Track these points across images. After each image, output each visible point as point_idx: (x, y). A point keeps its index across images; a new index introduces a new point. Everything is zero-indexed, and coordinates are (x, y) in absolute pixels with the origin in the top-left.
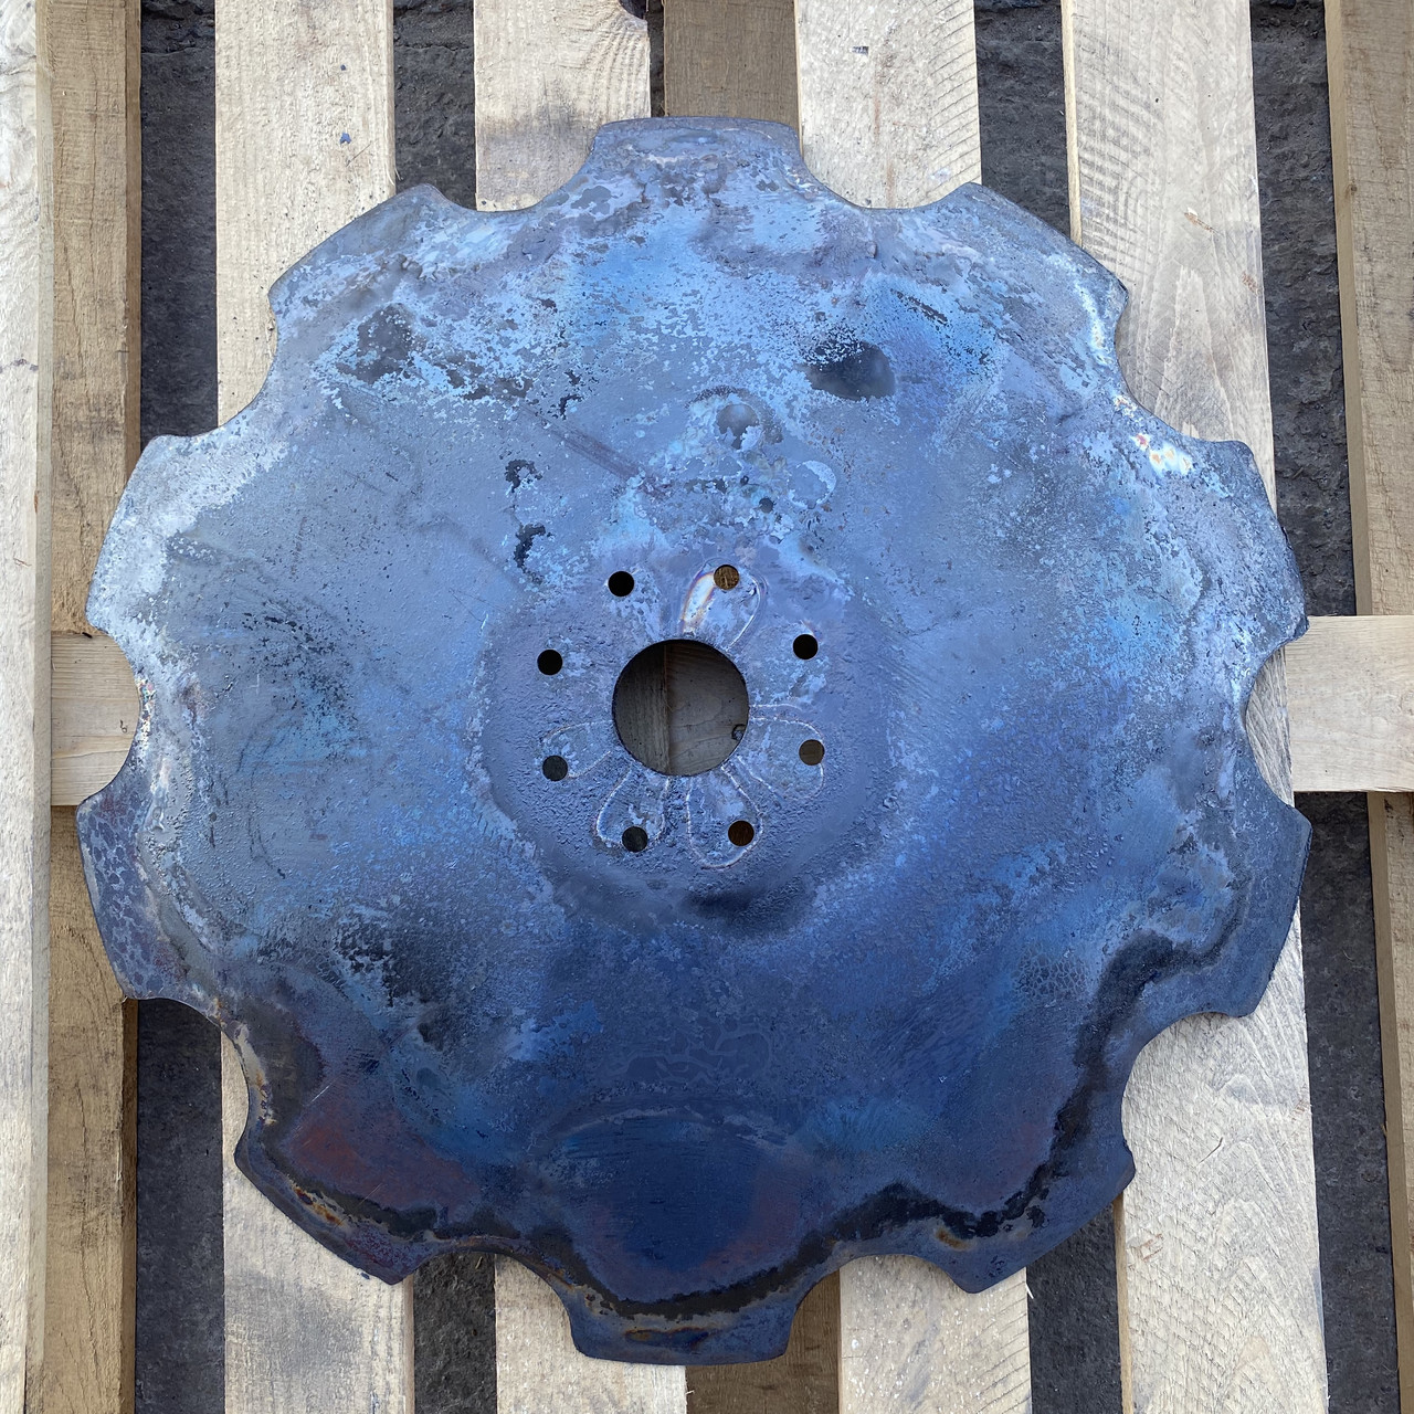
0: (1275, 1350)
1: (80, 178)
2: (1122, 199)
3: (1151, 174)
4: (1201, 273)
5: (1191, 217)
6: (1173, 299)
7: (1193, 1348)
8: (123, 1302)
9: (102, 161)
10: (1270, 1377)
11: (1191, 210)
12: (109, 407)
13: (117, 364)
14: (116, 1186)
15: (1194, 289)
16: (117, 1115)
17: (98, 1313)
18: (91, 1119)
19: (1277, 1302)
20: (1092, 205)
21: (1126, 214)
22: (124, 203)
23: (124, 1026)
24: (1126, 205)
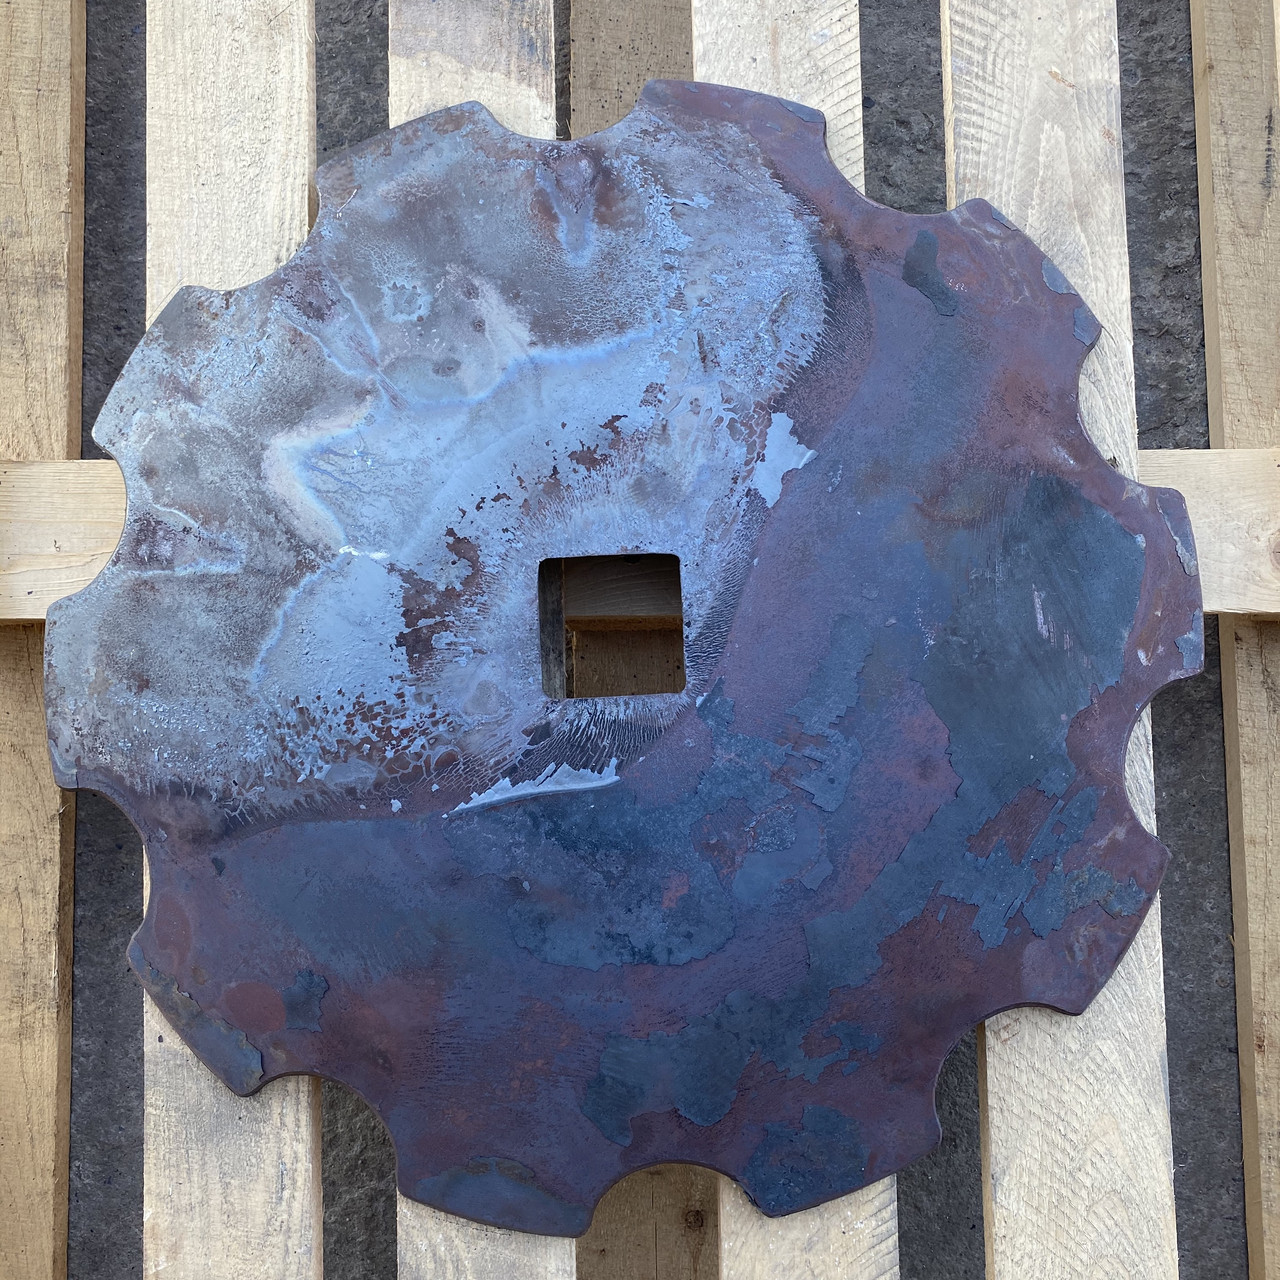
0: (1124, 1126)
1: (28, 52)
2: (990, 58)
3: (1018, 36)
4: (1063, 127)
5: (1054, 75)
6: (1037, 151)
7: (1048, 1124)
8: (58, 1091)
9: (48, 36)
10: (1119, 1152)
11: (1055, 69)
12: (53, 263)
13: (61, 223)
14: (52, 982)
15: (1057, 142)
16: (53, 917)
17: (34, 1099)
18: (30, 921)
19: (1126, 1081)
20: (962, 64)
21: (994, 72)
22: (68, 75)
23: (61, 835)
24: (994, 64)
